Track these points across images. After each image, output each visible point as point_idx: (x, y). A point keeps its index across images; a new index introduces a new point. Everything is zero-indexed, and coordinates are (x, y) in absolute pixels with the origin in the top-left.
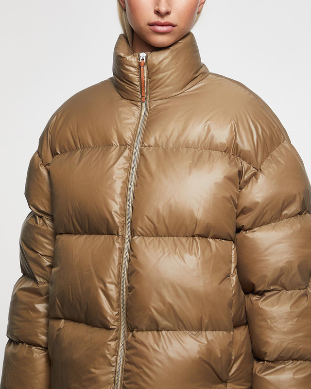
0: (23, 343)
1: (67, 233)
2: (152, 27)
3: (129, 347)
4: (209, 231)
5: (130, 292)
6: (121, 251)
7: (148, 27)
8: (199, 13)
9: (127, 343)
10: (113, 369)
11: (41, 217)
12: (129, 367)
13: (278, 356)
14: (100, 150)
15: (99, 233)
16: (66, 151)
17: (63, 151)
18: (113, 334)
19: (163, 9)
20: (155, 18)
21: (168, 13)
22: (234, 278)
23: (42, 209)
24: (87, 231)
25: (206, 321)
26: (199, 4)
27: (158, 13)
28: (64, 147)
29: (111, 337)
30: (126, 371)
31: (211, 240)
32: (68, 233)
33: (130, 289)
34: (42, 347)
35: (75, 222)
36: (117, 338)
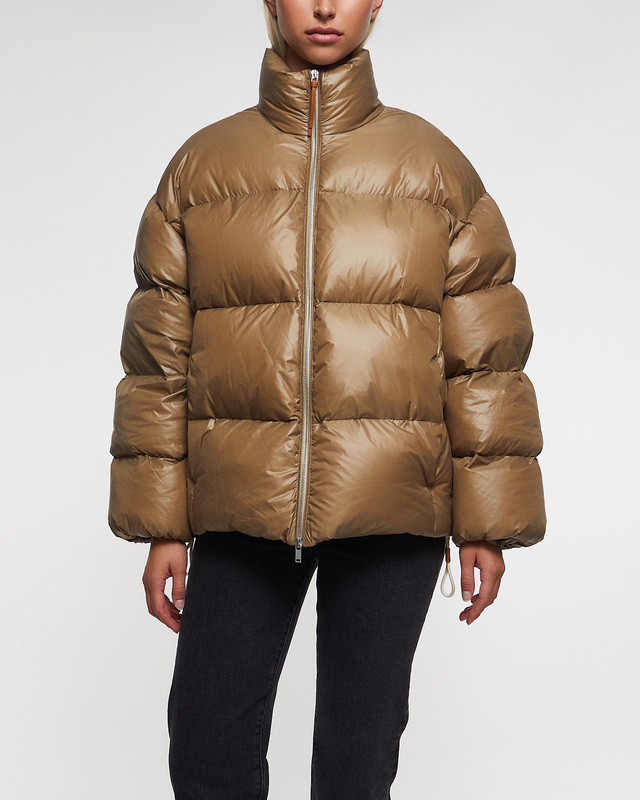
0: (144, 454)
1: (215, 307)
2: (310, 36)
3: (317, 441)
4: (415, 297)
5: (316, 372)
6: (302, 320)
7: (305, 36)
8: (372, 21)
9: (313, 437)
10: (295, 470)
11: (166, 290)
12: (318, 465)
13: (493, 448)
14: (262, 196)
15: (267, 301)
16: (205, 202)
17: (200, 201)
18: (293, 427)
19: (325, 9)
20: (314, 23)
21: (331, 16)
22: (441, 360)
23: (169, 278)
24: (249, 301)
25: (414, 406)
26: (373, 8)
27: (318, 15)
28: (203, 196)
29: (291, 432)
30: (312, 470)
31: (416, 310)
32: (217, 306)
33: (316, 368)
34: (172, 458)
35: (230, 290)
36: (298, 433)
